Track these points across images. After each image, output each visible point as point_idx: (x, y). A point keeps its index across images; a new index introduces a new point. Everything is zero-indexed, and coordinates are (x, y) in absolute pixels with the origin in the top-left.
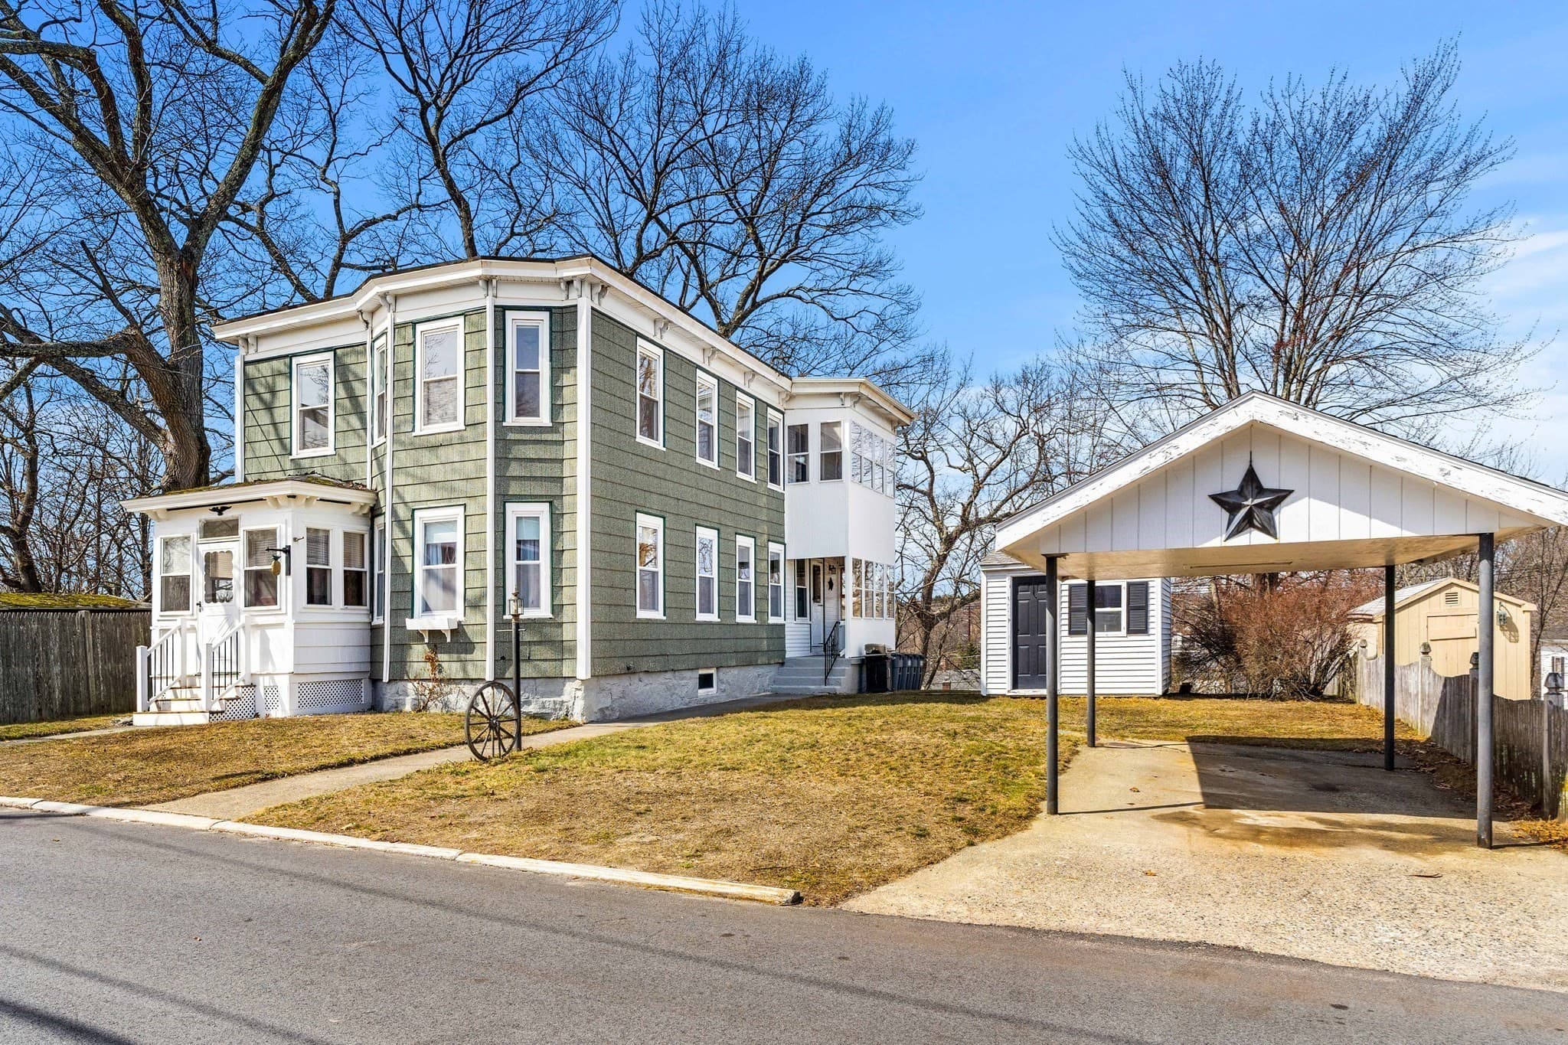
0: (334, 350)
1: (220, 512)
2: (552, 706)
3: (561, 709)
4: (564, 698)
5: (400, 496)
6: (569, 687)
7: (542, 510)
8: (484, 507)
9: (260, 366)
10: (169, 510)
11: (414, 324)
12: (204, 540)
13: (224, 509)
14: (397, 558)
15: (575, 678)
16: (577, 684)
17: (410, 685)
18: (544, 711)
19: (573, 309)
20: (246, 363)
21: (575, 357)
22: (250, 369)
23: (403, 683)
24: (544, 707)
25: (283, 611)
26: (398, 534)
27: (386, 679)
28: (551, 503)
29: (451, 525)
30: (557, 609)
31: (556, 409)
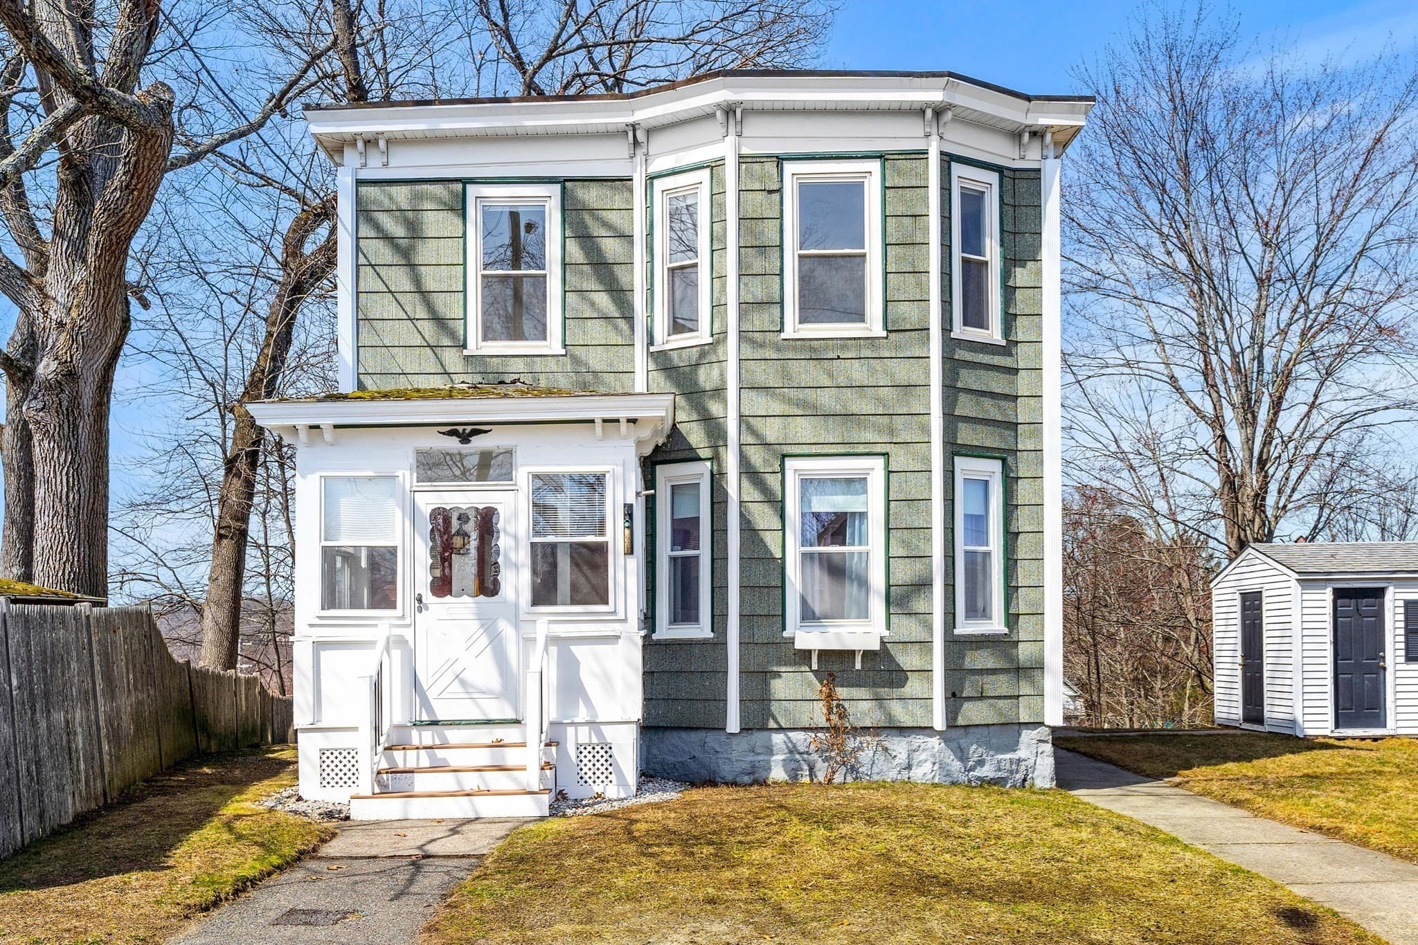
0: (563, 181)
1: (465, 439)
2: (1008, 766)
3: (1017, 772)
4: (1022, 753)
5: (752, 431)
6: (1027, 736)
7: (991, 469)
8: (927, 460)
9: (394, 190)
10: (336, 427)
11: (780, 160)
12: (426, 485)
13: (476, 432)
14: (749, 531)
15: (1042, 724)
16: (1043, 732)
17: (778, 739)
18: (1000, 774)
19: (1032, 175)
20: (360, 182)
21: (1037, 247)
22: (369, 191)
23: (765, 734)
24: (999, 770)
25: (621, 616)
26: (751, 493)
27: (733, 725)
28: (1004, 460)
29: (858, 485)
30: (1012, 619)
31: (1009, 320)
